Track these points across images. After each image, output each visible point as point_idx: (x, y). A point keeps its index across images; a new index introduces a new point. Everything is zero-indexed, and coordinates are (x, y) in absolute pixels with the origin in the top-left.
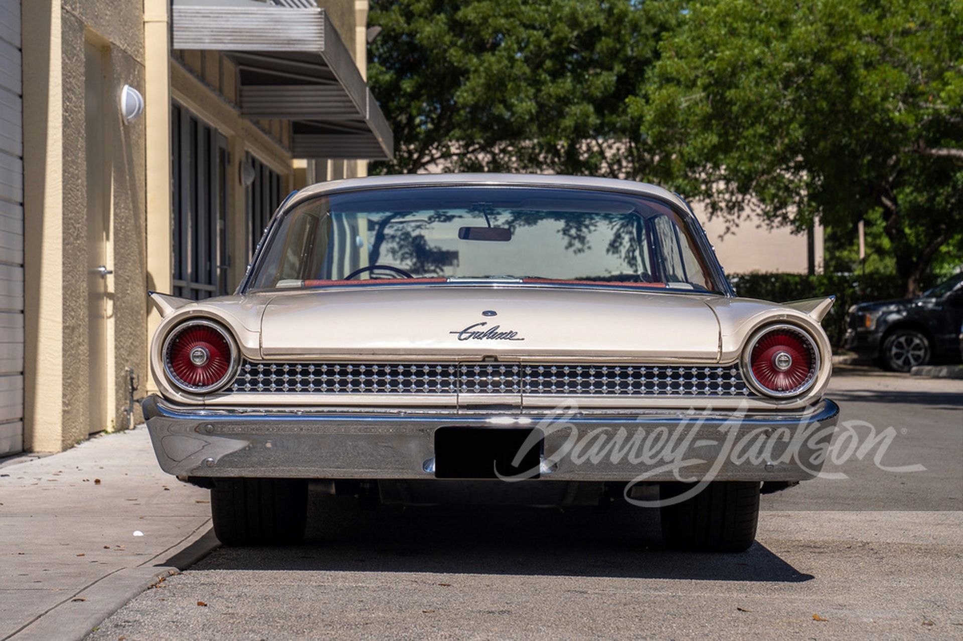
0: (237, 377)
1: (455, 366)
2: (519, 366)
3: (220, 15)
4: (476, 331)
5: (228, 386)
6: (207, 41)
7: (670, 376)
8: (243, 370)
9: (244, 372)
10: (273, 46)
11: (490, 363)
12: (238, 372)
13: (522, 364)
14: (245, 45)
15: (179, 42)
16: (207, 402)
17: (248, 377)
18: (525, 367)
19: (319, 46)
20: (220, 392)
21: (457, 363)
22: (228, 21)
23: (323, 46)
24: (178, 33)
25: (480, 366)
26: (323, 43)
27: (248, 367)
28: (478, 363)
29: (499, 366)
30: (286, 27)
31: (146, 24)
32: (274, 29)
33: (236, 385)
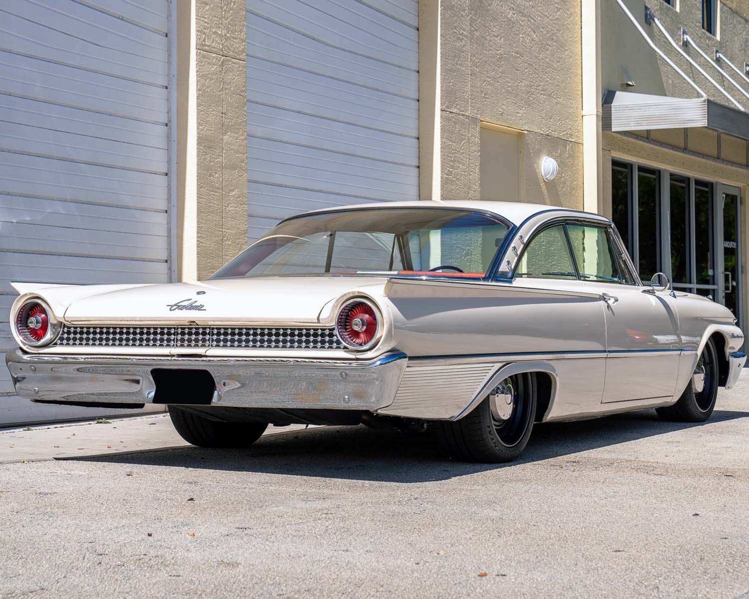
0: (59, 336)
1: (174, 328)
2: (210, 328)
3: (640, 108)
4: (184, 305)
5: (55, 342)
6: (632, 125)
7: (297, 335)
8: (63, 331)
9: (64, 333)
10: (676, 125)
11: (194, 327)
12: (61, 333)
13: (212, 327)
14: (656, 126)
15: (615, 127)
16: (40, 352)
17: (66, 336)
18: (213, 329)
19: (703, 123)
20: (51, 345)
21: (176, 326)
22: (645, 111)
23: (707, 123)
24: (615, 121)
25: (188, 328)
26: (706, 121)
27: (66, 330)
28: (187, 326)
29: (199, 328)
30: (683, 112)
31: (584, 117)
32: (675, 114)
33: (59, 341)
